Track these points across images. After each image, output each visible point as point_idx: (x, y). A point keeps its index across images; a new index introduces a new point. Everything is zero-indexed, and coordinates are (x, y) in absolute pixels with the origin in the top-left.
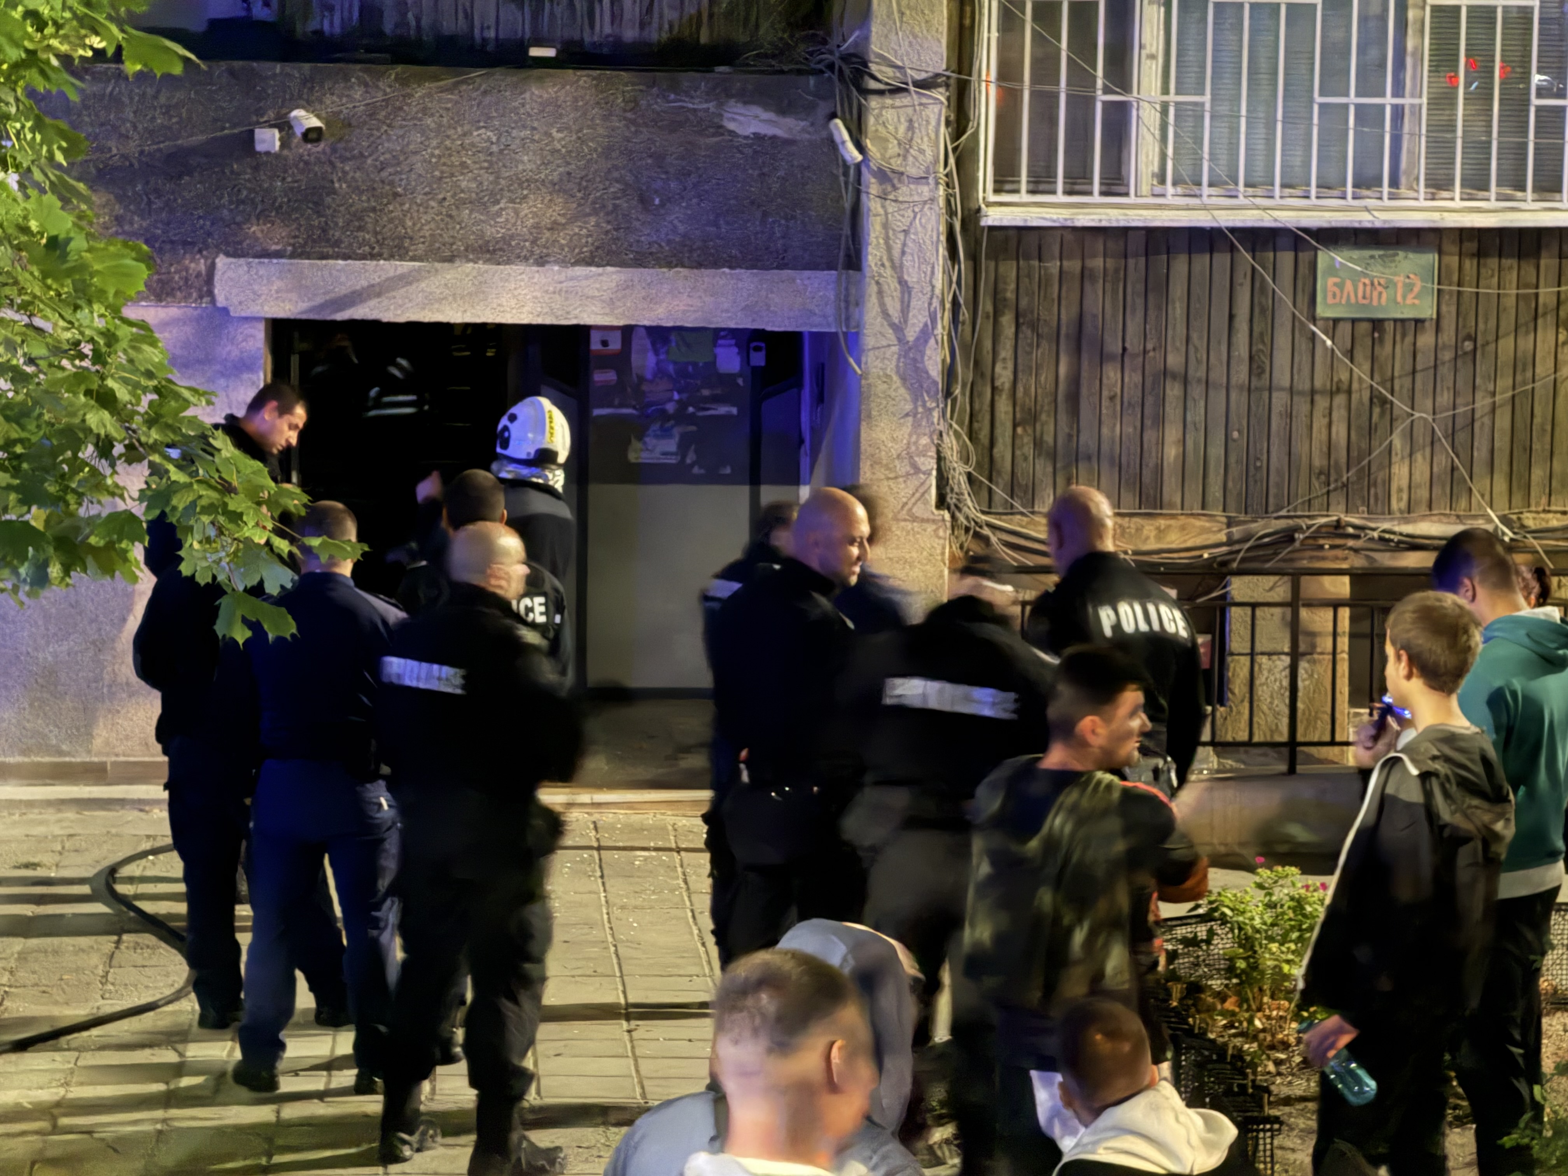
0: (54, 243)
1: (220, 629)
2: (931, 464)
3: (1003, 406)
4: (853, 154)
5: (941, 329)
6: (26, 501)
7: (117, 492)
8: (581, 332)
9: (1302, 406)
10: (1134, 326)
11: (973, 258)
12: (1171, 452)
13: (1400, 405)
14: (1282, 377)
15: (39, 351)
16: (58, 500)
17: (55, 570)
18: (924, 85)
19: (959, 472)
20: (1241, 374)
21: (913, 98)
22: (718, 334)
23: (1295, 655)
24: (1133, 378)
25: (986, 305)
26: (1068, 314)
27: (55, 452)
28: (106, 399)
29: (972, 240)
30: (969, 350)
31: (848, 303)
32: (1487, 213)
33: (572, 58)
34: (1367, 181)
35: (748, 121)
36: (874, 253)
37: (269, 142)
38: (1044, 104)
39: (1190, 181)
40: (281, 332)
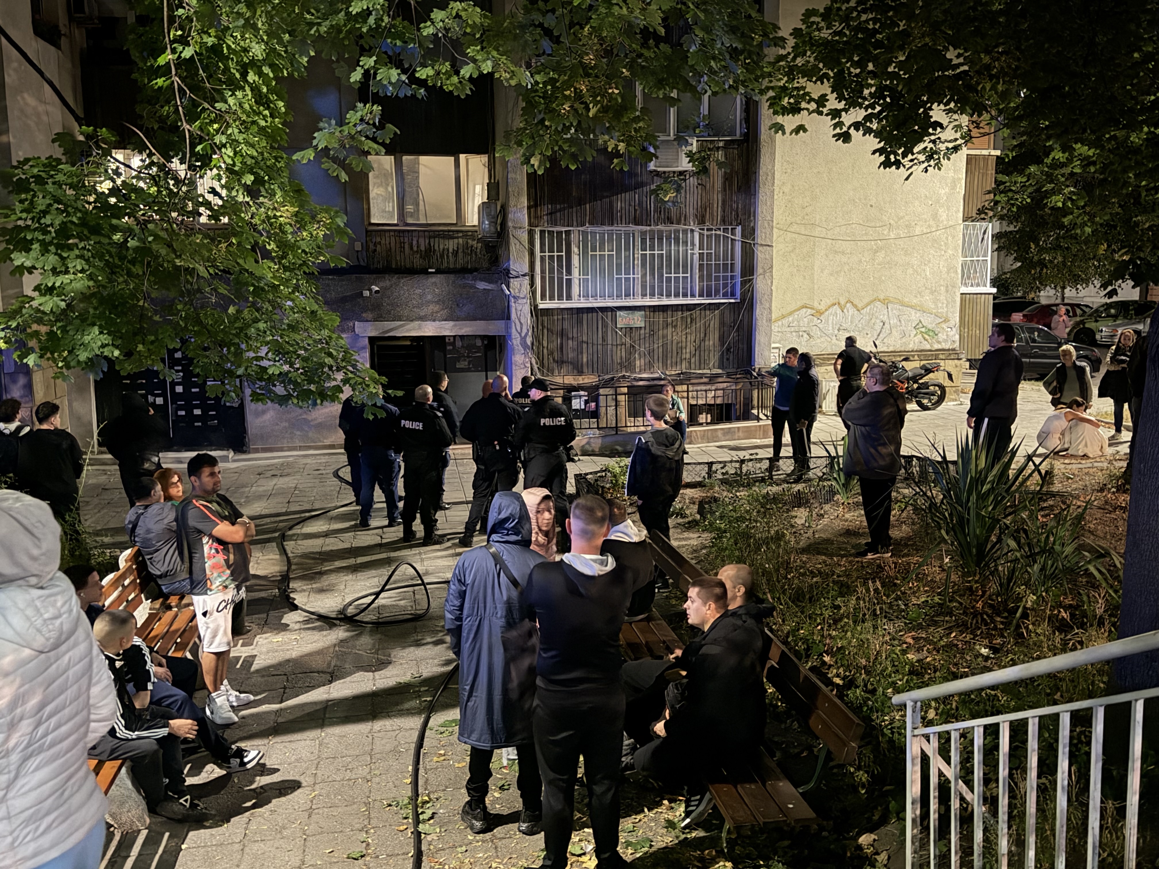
0: (313, 312)
1: (365, 416)
2: (529, 365)
3: (545, 351)
4: (508, 292)
5: (530, 333)
6: (309, 383)
7: (335, 379)
8: (444, 337)
9: (614, 348)
10: (575, 330)
11: (537, 316)
12: (585, 360)
13: (637, 347)
14: (610, 342)
15: (311, 342)
16: (318, 383)
17: (319, 401)
18: (524, 275)
19: (536, 367)
20: (600, 341)
21: (521, 278)
22: (476, 336)
23: (616, 406)
24: (575, 343)
25: (540, 327)
26: (560, 328)
27: (317, 369)
28: (330, 355)
29: (536, 312)
30: (537, 338)
31: (508, 328)
32: (655, 302)
33: (439, 272)
34: (627, 295)
35: (482, 285)
36: (513, 316)
37: (366, 293)
38: (552, 279)
39: (586, 296)
40: (372, 339)
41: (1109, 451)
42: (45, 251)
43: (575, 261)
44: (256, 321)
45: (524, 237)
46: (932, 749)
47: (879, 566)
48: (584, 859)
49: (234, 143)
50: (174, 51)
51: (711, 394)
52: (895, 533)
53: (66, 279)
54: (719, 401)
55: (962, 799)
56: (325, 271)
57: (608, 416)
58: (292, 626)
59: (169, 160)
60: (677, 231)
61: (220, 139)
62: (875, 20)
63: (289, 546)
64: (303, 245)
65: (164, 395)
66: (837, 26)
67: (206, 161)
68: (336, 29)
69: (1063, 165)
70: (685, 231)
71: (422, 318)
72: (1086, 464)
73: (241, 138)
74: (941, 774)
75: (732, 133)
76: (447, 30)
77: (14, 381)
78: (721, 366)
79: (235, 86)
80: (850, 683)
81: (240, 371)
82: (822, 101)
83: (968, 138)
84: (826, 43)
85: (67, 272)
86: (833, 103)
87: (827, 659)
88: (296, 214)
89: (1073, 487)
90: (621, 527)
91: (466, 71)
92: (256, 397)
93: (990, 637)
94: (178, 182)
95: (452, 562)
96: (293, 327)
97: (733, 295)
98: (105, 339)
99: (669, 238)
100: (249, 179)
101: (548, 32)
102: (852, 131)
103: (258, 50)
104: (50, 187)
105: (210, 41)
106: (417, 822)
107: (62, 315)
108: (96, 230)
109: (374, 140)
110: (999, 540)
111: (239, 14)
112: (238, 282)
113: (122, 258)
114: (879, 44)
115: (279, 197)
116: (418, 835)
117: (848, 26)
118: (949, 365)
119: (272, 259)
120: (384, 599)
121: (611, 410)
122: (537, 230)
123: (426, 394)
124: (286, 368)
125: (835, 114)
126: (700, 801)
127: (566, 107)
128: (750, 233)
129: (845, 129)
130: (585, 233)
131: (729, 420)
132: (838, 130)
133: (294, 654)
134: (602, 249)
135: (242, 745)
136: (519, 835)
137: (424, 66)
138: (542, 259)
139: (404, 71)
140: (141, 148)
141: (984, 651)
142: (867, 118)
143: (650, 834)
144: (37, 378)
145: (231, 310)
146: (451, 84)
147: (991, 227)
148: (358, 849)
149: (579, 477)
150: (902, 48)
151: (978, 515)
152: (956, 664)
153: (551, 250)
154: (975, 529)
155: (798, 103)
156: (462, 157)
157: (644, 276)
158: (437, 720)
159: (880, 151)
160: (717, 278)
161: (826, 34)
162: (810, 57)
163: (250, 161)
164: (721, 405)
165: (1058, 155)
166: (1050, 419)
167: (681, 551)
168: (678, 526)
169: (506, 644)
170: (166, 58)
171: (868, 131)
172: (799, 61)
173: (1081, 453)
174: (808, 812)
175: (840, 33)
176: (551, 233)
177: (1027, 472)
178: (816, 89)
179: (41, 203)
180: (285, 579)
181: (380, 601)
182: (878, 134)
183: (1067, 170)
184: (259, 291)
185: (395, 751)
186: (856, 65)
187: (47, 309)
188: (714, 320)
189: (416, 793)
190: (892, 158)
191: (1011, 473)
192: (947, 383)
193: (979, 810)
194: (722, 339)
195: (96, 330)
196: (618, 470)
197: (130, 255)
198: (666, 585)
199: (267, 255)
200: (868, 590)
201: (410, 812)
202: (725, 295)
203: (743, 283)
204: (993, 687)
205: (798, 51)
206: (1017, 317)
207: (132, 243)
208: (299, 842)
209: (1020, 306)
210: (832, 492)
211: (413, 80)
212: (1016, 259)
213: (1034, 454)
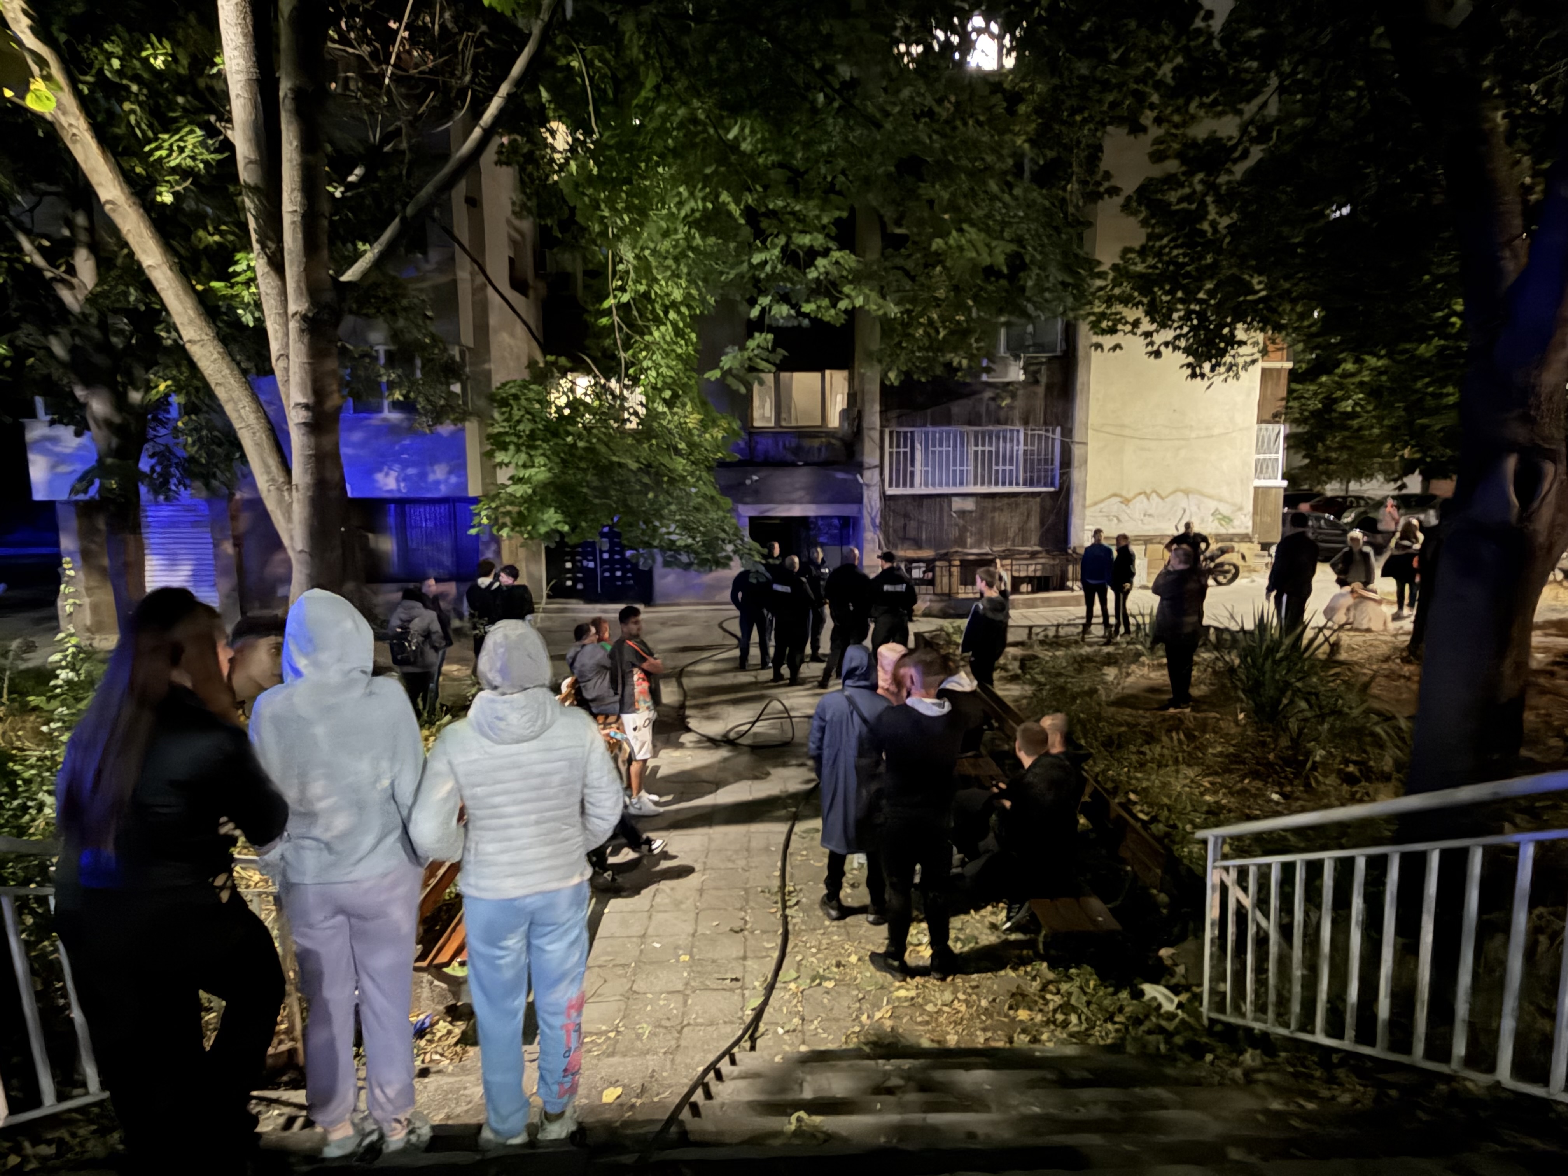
0: (712, 497)
2: (878, 541)
3: (891, 529)
4: (861, 481)
5: (879, 515)
6: (707, 553)
9: (950, 527)
10: (916, 514)
11: (885, 501)
12: (924, 537)
13: (969, 527)
14: (946, 523)
15: (710, 521)
16: (714, 553)
17: (714, 568)
18: (875, 467)
20: (938, 522)
21: (873, 469)
22: (834, 517)
23: (950, 576)
24: (916, 523)
25: (887, 510)
26: (904, 511)
27: (713, 542)
28: (724, 531)
29: (885, 498)
30: (883, 517)
31: (860, 511)
32: (985, 490)
33: (806, 464)
34: (961, 484)
35: (840, 475)
36: (865, 500)
37: (748, 482)
38: (898, 471)
39: (926, 485)
40: (751, 519)
41: (1392, 626)
42: (518, 450)
43: (918, 455)
44: (669, 504)
45: (876, 435)
46: (1230, 879)
47: (1180, 719)
48: (920, 948)
49: (657, 366)
50: (615, 297)
51: (1032, 568)
52: (1195, 692)
53: (533, 471)
54: (1038, 574)
55: (1259, 926)
56: (722, 464)
57: (943, 584)
58: (689, 745)
59: (608, 379)
60: (1005, 431)
61: (646, 364)
62: (1185, 255)
63: (685, 681)
64: (706, 444)
65: (594, 560)
66: (1151, 261)
67: (636, 381)
68: (741, 276)
69: (1353, 375)
70: (1012, 431)
71: (793, 502)
72: (1368, 636)
73: (662, 362)
74: (1238, 901)
75: (1054, 351)
76: (827, 273)
77: (488, 548)
78: (1041, 544)
79: (658, 322)
80: (1154, 819)
81: (656, 543)
82: (1136, 324)
83: (1264, 352)
84: (1141, 276)
85: (533, 466)
86: (1146, 325)
87: (1132, 796)
88: (702, 421)
89: (1358, 657)
90: (955, 678)
91: (843, 305)
92: (667, 564)
93: (1281, 785)
94: (615, 397)
95: (816, 701)
96: (697, 509)
97: (1052, 484)
98: (558, 517)
99: (998, 438)
100: (667, 394)
101: (907, 273)
102: (1162, 348)
103: (678, 295)
104: (523, 402)
105: (642, 288)
106: (785, 907)
107: (527, 500)
108: (555, 434)
109: (767, 361)
110: (1292, 702)
111: (668, 267)
112: (657, 474)
113: (572, 455)
114: (1188, 275)
115: (689, 407)
116: (785, 918)
117: (1160, 261)
118: (1243, 547)
119: (681, 455)
120: (759, 727)
121: (946, 580)
122: (887, 431)
123: (793, 563)
124: (690, 541)
125: (1148, 334)
126: (1020, 909)
127: (921, 331)
128: (1067, 433)
129: (1155, 347)
130: (926, 434)
131: (1046, 589)
132: (1150, 348)
133: (688, 767)
134: (941, 445)
135: (651, 835)
136: (867, 924)
137: (808, 301)
138: (891, 454)
139: (793, 307)
140: (588, 371)
141: (1275, 797)
142: (1177, 337)
143: (976, 933)
144: (505, 546)
145: (651, 495)
146: (829, 315)
147: (1282, 429)
148: (738, 925)
149: (918, 635)
150: (1211, 278)
151: (1273, 678)
152: (1249, 807)
153: (898, 446)
154: (1270, 691)
155: (1115, 325)
156: (828, 373)
157: (976, 467)
158: (800, 827)
159: (1189, 365)
160: (1039, 471)
161: (1140, 268)
162: (1127, 287)
163: (669, 380)
164: (1039, 578)
165: (1349, 366)
166: (1336, 598)
167: (1006, 700)
168: (1001, 679)
169: (858, 769)
170: (610, 302)
171: (1176, 348)
172: (1117, 291)
173: (1365, 627)
174: (1115, 925)
175: (1154, 267)
176: (898, 433)
177: (1316, 643)
178: (1131, 314)
179: (517, 414)
180: (682, 707)
181: (755, 729)
182: (1188, 351)
183: (1357, 379)
184: (672, 481)
185: (767, 849)
186: (1166, 293)
187: (518, 495)
188: (1035, 505)
189: (783, 885)
190: (1198, 370)
191: (1305, 642)
192: (1240, 562)
193: (1274, 936)
194: (1042, 523)
195: (552, 510)
196: (951, 630)
197: (580, 453)
198: (991, 728)
199: (677, 452)
200: (1171, 739)
201: (779, 898)
202: (1045, 485)
203: (1062, 475)
204: (1285, 830)
205: (1116, 283)
206: (1304, 507)
207: (581, 444)
208: (692, 915)
209: (1307, 497)
210: (1138, 655)
211: (800, 314)
212: (1305, 457)
213: (1325, 627)
